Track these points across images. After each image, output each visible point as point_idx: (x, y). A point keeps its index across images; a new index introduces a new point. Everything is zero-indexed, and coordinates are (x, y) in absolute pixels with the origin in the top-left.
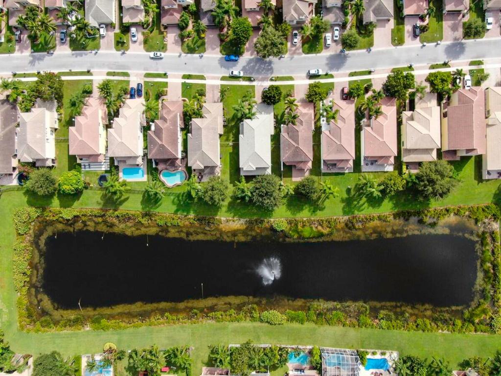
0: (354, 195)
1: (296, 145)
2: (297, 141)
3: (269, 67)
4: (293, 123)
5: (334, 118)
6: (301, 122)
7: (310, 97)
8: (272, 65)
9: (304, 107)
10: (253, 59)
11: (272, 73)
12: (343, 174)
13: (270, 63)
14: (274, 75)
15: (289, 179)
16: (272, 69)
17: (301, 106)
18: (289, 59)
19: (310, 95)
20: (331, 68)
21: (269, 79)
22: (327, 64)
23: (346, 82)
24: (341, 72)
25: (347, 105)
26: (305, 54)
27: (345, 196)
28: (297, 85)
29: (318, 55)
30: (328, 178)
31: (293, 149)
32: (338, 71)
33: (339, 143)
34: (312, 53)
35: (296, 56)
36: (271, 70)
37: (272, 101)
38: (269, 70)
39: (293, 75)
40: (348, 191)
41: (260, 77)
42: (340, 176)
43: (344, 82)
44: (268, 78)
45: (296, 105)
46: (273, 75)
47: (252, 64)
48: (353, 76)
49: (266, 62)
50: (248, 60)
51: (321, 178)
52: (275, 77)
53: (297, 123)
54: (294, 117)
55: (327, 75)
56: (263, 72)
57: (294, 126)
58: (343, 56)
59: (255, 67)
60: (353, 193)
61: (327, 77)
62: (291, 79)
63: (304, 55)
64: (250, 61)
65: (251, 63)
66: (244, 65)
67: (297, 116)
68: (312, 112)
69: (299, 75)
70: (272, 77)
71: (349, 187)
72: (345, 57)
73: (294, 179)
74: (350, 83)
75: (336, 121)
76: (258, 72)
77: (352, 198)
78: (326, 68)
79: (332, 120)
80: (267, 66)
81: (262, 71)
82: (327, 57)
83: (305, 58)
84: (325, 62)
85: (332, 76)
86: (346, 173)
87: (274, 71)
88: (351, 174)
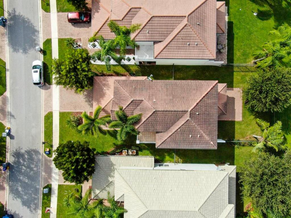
0: (270, 5)
1: (187, 117)
2: (178, 115)
3: (26, 156)
4: (137, 121)
5: (127, 33)
6: (136, 103)
7: (81, 83)
8: (23, 151)
9: (102, 95)
10: (10, 187)
11: (37, 152)
12: (230, 24)
13: (17, 155)
14: (41, 149)
15: (237, 126)
16: (29, 152)
17: (99, 102)
18: (12, 120)
19: (76, 82)
20: (33, 44)
21: (48, 158)
22: (25, 51)
23: (58, 16)
24: (40, 26)
25: (102, 10)
26: (5, 91)
27: (271, 22)
28: (61, 106)
29: (8, 67)
30: (237, 54)
31: (193, 123)
32: (38, 32)
33: (185, 22)
34: (6, 77)
35: (9, 108)
36: (32, 153)
37: (85, 166)
38: (31, 159)
39: (43, 114)
40: (263, 16)
41: (43, 173)
42: (235, 30)
43: (59, 20)
44: (46, 160)
45: (97, 114)
46: (42, 151)
47: (20, 189)
48: (48, 5)
49: (18, 163)
50: (11, 196)
51: (238, 67)
52: (45, 147)
53: (136, 113)
54: (124, 118)
55: (44, 52)
56: (35, 169)
57: (144, 119)
58: (12, 22)
59: (25, 182)
60: (266, 8)
61: (48, 52)
62: (49, 117)
63: (7, 94)
64: (14, 191)
65: (17, 189)
66: (21, 204)
67: (120, 113)
68: (111, 80)
69: (43, 103)
70: (45, 152)
71: (255, 14)
72: (14, 17)
73: (238, 117)
74: (60, 9)
75: (134, 29)
76: (34, 178)
77: (275, 10)
78: (32, 52)
79: (132, 36)
80: (24, 160)
81: (32, 169)
82: (12, 50)
83: (12, 91)
84: (20, 55)
85: (48, 42)
86: (229, 18)
87: (34, 148)
88: (231, 10)
